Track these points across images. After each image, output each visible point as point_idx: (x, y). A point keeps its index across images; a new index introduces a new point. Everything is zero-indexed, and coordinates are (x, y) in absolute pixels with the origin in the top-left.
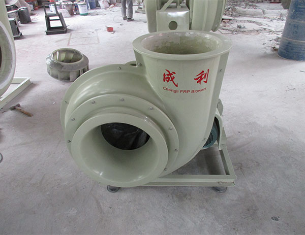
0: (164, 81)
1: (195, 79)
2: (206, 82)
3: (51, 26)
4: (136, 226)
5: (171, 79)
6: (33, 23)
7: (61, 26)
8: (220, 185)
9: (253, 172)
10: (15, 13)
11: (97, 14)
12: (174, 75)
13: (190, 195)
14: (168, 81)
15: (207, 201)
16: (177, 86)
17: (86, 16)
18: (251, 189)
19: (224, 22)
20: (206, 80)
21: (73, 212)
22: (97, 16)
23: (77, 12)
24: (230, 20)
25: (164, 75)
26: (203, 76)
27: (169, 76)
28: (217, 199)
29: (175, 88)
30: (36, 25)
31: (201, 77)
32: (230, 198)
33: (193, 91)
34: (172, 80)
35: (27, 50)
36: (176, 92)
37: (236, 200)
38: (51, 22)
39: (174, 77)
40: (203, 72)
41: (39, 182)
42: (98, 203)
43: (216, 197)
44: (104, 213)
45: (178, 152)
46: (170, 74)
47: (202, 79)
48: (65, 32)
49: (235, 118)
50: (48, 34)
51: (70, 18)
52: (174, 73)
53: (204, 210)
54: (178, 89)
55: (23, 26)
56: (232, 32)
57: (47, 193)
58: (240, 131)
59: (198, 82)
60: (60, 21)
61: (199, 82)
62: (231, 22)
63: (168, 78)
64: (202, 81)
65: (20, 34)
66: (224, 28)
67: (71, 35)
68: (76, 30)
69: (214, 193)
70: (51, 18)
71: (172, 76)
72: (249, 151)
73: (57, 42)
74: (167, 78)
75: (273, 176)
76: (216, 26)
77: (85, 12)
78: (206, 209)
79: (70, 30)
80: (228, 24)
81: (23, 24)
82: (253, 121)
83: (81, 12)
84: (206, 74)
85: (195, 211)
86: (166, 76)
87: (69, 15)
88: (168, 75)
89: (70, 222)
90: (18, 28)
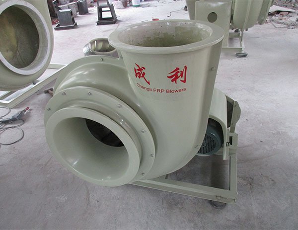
0: (136, 77)
1: (168, 77)
2: (184, 82)
3: (103, 17)
4: (115, 227)
5: (141, 75)
6: (90, 14)
7: (111, 17)
8: (219, 199)
9: (264, 192)
10: (74, 5)
11: (149, 6)
12: (144, 71)
13: (182, 204)
14: (139, 78)
15: (199, 214)
16: (149, 83)
17: (138, 8)
18: (256, 212)
19: (281, 14)
20: (183, 79)
21: (63, 199)
22: (148, 8)
23: (131, 3)
24: (289, 12)
25: (135, 70)
26: (179, 74)
28: (210, 215)
29: (146, 85)
30: (91, 15)
31: (176, 75)
32: (226, 216)
33: (168, 91)
34: (143, 76)
35: (77, 39)
36: (149, 90)
37: (233, 221)
38: (103, 13)
39: (144, 73)
40: (178, 69)
41: (45, 163)
42: (88, 194)
43: (211, 212)
44: (90, 206)
46: (140, 69)
47: (177, 77)
48: (114, 23)
49: (261, 125)
50: (98, 24)
51: (123, 10)
52: (144, 68)
53: (192, 225)
54: (152, 86)
55: (80, 17)
56: (288, 26)
57: (48, 176)
58: (263, 140)
59: (172, 81)
60: (110, 12)
61: (175, 80)
62: (290, 14)
63: (139, 73)
64: (178, 80)
65: (75, 24)
66: (280, 21)
67: (118, 25)
68: (124, 21)
69: (210, 207)
70: (103, 9)
71: (142, 71)
72: (266, 165)
73: (104, 32)
75: (289, 201)
76: (263, 18)
77: (138, 3)
78: (195, 224)
79: (120, 21)
80: (285, 17)
81: (81, 15)
82: (283, 131)
83: (133, 4)
84: (182, 72)
85: (182, 223)
86: (137, 72)
87: (122, 7)
88: (138, 70)
89: (57, 208)
90: (73, 18)
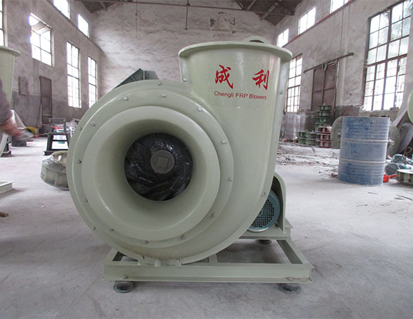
0: (217, 82)
1: (254, 79)
2: (266, 88)
3: (53, 148)
5: (224, 78)
7: (67, 148)
8: (290, 281)
9: (334, 274)
12: (229, 72)
13: (246, 296)
14: (221, 82)
15: (273, 302)
16: (232, 87)
18: (336, 290)
20: (265, 85)
25: (217, 73)
26: (263, 78)
27: (223, 74)
28: (287, 301)
29: (228, 90)
31: (260, 77)
33: (251, 96)
34: (226, 79)
35: (15, 165)
36: (230, 95)
37: (317, 302)
39: (229, 75)
40: (262, 71)
43: (286, 298)
45: (232, 183)
46: (224, 71)
47: (261, 81)
50: (46, 154)
52: (229, 69)
53: (271, 312)
54: (234, 91)
56: (281, 163)
58: (307, 236)
59: (257, 84)
60: (66, 142)
63: (222, 76)
64: (261, 84)
70: (55, 138)
71: (226, 73)
74: (220, 77)
81: (16, 147)
84: (265, 76)
85: (256, 313)
86: (220, 74)
88: (221, 72)
